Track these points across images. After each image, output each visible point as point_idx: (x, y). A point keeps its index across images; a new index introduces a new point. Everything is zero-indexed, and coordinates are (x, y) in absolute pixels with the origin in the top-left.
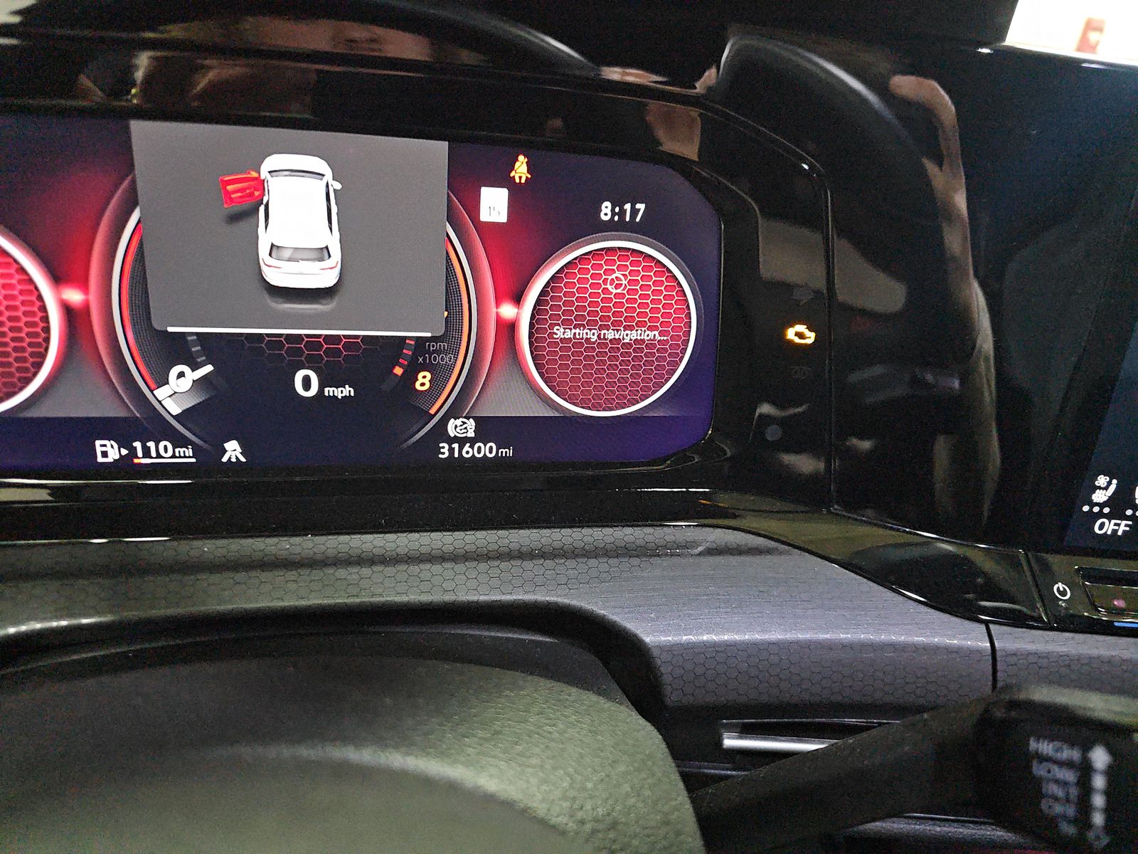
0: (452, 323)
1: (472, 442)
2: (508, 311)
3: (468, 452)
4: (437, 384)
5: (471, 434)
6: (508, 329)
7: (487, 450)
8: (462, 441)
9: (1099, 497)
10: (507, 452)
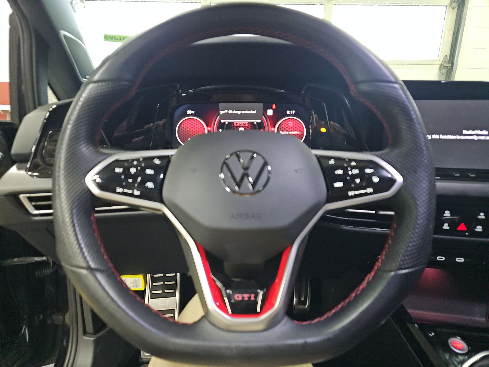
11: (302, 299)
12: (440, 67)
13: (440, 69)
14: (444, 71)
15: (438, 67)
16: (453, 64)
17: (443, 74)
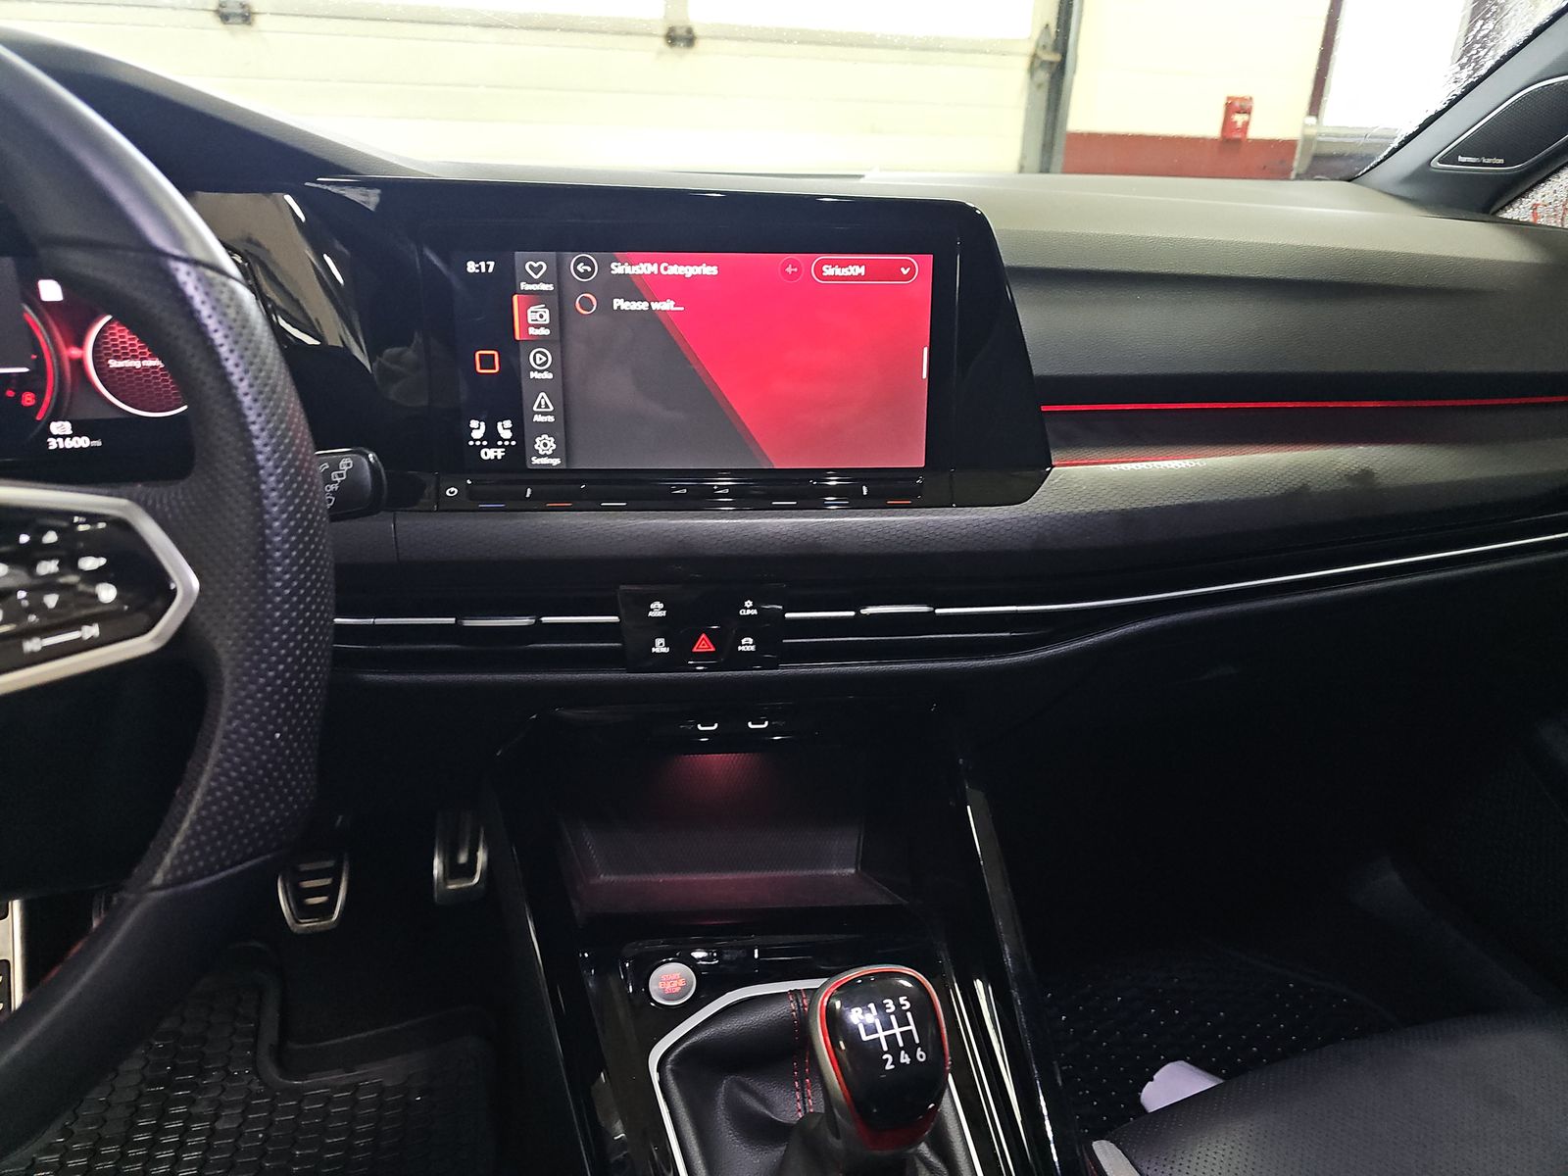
0: (41, 361)
1: (71, 436)
2: (75, 352)
3: (69, 444)
4: (39, 400)
5: (70, 432)
6: (79, 364)
7: (83, 442)
8: (64, 437)
9: (477, 434)
10: (98, 443)
11: (463, 858)
12: (1032, 63)
13: (1032, 70)
14: (1043, 76)
15: (1023, 63)
16: (1064, 55)
17: (1039, 86)
